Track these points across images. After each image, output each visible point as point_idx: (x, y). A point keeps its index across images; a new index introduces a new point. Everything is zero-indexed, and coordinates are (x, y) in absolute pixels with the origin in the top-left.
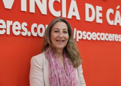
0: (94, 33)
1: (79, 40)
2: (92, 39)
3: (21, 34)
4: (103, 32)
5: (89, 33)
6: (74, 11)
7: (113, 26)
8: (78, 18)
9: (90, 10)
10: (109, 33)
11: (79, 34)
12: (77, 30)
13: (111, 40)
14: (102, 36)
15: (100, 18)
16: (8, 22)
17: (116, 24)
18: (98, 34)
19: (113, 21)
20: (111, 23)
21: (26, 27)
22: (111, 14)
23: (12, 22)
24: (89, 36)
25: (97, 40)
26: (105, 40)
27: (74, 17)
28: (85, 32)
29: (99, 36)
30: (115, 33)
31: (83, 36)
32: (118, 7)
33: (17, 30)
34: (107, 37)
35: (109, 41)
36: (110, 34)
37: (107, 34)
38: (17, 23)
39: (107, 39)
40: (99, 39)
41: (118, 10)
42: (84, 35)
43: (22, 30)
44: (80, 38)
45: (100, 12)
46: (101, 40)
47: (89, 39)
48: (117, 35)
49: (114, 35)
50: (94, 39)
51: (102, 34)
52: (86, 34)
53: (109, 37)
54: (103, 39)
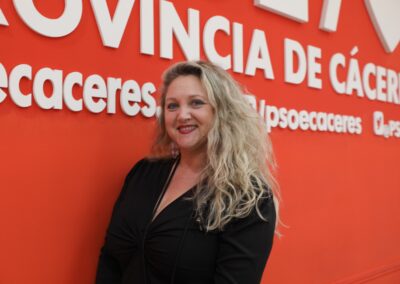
0: (304, 113)
1: (272, 128)
2: (299, 128)
3: (140, 113)
4: (323, 111)
5: (293, 112)
6: (260, 56)
7: (345, 95)
8: (270, 74)
9: (295, 55)
10: (335, 114)
11: (272, 115)
12: (267, 104)
13: (339, 130)
14: (322, 120)
15: (317, 75)
16: (111, 80)
17: (349, 92)
18: (313, 114)
19: (344, 84)
20: (339, 88)
21: (153, 95)
22: (340, 66)
23: (119, 80)
24: (293, 118)
25: (309, 129)
26: (328, 132)
27: (260, 71)
28: (283, 110)
29: (314, 121)
30: (349, 114)
31: (280, 120)
32: (355, 51)
33: (131, 103)
34: (332, 122)
35: (335, 132)
36: (338, 117)
37: (331, 116)
38: (132, 84)
39: (332, 129)
40: (314, 128)
41: (355, 57)
42: (283, 117)
43: (143, 103)
44: (274, 123)
45: (317, 60)
46: (318, 131)
47: (294, 127)
48: (352, 118)
49: (346, 118)
50: (305, 127)
51: (322, 115)
52: (286, 115)
53: (336, 123)
54: (323, 128)
